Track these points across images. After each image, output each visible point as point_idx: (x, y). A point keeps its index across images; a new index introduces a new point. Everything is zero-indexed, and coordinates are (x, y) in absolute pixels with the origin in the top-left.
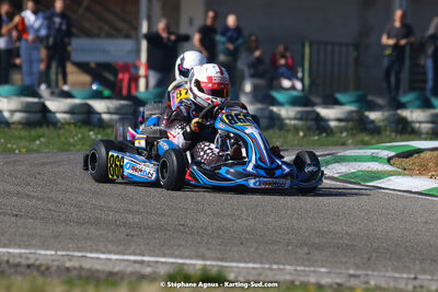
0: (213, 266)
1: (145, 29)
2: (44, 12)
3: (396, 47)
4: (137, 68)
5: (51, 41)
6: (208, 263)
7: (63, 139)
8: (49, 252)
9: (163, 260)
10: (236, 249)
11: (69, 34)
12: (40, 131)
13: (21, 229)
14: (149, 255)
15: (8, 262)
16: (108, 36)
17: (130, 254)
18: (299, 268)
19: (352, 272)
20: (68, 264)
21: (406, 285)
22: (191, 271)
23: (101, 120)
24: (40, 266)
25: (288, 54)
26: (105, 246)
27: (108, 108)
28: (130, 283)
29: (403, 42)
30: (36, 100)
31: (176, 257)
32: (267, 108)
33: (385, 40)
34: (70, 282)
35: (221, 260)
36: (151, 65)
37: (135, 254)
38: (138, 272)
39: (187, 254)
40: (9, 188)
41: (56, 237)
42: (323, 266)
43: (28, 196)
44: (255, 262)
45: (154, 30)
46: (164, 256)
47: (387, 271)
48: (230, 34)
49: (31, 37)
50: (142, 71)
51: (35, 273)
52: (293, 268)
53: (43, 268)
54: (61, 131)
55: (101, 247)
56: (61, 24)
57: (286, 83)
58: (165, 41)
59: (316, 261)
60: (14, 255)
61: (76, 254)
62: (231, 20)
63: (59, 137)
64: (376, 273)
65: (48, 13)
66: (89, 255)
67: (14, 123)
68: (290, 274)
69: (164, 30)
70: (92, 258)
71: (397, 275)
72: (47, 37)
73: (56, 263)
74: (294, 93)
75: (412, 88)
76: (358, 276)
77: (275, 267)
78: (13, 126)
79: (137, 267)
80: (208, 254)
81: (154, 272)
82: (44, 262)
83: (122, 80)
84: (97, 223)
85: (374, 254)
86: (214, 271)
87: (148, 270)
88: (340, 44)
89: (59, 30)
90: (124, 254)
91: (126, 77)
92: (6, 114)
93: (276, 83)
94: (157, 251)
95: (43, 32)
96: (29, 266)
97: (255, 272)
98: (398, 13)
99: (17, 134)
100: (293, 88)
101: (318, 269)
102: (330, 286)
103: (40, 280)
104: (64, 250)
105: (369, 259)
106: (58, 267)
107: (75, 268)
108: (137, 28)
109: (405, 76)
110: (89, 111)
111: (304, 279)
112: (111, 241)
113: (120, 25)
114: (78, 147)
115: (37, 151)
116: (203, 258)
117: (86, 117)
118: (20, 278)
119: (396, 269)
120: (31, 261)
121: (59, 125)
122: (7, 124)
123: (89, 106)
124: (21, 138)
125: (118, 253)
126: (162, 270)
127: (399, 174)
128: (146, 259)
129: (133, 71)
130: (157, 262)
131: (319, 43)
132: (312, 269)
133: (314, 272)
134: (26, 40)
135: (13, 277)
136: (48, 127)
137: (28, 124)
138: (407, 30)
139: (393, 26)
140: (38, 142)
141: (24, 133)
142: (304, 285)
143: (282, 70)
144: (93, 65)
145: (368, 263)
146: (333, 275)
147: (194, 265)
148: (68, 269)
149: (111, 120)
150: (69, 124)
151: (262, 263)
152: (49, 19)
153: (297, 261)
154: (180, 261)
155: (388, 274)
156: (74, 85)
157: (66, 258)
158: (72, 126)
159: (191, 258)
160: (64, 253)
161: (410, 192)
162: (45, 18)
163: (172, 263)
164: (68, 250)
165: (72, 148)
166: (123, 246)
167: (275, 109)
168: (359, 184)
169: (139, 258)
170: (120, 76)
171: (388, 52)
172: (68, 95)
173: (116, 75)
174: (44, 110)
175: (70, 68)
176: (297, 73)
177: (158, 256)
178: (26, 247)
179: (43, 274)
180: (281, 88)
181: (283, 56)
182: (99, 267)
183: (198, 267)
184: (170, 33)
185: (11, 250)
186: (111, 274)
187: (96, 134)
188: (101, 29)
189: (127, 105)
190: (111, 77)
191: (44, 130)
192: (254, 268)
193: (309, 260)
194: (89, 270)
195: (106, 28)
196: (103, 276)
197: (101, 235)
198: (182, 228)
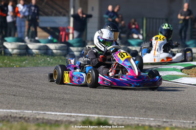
0: (103, 117)
1: (72, 12)
2: (27, 5)
3: (184, 20)
4: (68, 29)
5: (30, 17)
6: (100, 116)
7: (35, 61)
8: (29, 112)
9: (80, 115)
10: (112, 110)
11: (38, 14)
12: (25, 57)
13: (17, 101)
14: (74, 113)
15: (11, 116)
16: (56, 15)
17: (65, 112)
18: (141, 118)
19: (165, 120)
20: (38, 117)
21: (189, 126)
22: (93, 120)
23: (52, 53)
24: (25, 118)
25: (136, 23)
26: (54, 109)
27: (56, 47)
28: (65, 125)
29: (187, 17)
30: (23, 44)
31: (86, 114)
32: (126, 47)
33: (179, 17)
34: (38, 125)
35: (106, 115)
36: (75, 28)
37: (67, 112)
38: (69, 120)
39: (91, 112)
40: (11, 83)
41: (32, 105)
42: (152, 118)
43: (20, 86)
44: (121, 116)
45: (76, 13)
46: (81, 113)
47: (180, 120)
48: (110, 14)
49: (21, 16)
50: (71, 31)
51: (23, 121)
52: (138, 118)
53: (26, 119)
54: (35, 58)
55: (52, 109)
56: (34, 10)
57: (135, 36)
58: (81, 18)
59: (149, 115)
60: (13, 113)
61: (41, 112)
62: (110, 8)
63: (34, 60)
64: (175, 121)
65: (29, 5)
66: (47, 113)
67: (14, 54)
68: (137, 121)
69: (80, 13)
70: (48, 114)
71: (185, 121)
72: (28, 16)
73: (32, 116)
74: (139, 41)
75: (191, 38)
76: (168, 122)
77: (130, 118)
78: (13, 55)
79: (69, 118)
80: (100, 112)
81: (76, 120)
82: (27, 116)
83: (62, 35)
84: (51, 98)
85: (175, 112)
86: (103, 120)
87: (73, 119)
88: (160, 19)
89: (34, 13)
90: (63, 112)
91: (64, 33)
92: (10, 50)
93: (131, 36)
94: (77, 111)
95: (27, 14)
96: (20, 118)
97: (121, 120)
98: (186, 5)
99: (15, 59)
100: (138, 38)
101: (149, 119)
102: (155, 127)
103: (25, 124)
104: (36, 110)
105: (172, 114)
106: (33, 118)
107: (41, 119)
108: (68, 12)
109: (188, 33)
110: (47, 49)
111: (144, 123)
112: (57, 107)
113: (61, 10)
114: (42, 65)
115: (24, 67)
116: (98, 114)
117: (46, 51)
118: (16, 123)
119: (184, 119)
120: (21, 116)
121: (34, 55)
122: (11, 55)
123: (47, 47)
124: (17, 61)
125: (60, 112)
126: (80, 119)
127: (186, 76)
128: (73, 114)
129: (67, 31)
130: (77, 116)
131: (150, 18)
132: (147, 119)
133: (148, 120)
134: (19, 17)
135: (13, 123)
136: (29, 56)
137: (20, 55)
138: (189, 12)
139: (183, 10)
140: (24, 62)
141: (18, 59)
142: (143, 126)
143: (134, 30)
144: (49, 28)
145: (172, 116)
146: (156, 122)
147: (94, 117)
148: (38, 119)
149: (57, 53)
150: (38, 54)
151: (124, 116)
152: (29, 8)
153: (140, 116)
154: (88, 115)
155: (181, 121)
156: (40, 37)
157: (37, 114)
158: (40, 56)
159: (92, 114)
160: (36, 112)
161: (191, 84)
162: (27, 7)
163: (84, 116)
164: (38, 110)
165: (40, 65)
166: (62, 109)
167: (130, 48)
168: (168, 81)
169: (69, 114)
170: (61, 33)
171: (181, 22)
172: (38, 42)
173: (59, 33)
174: (27, 48)
175: (39, 30)
176: (140, 31)
177: (78, 113)
178: (19, 109)
179: (26, 121)
180: (133, 38)
181: (134, 24)
182: (51, 118)
183: (96, 118)
184: (83, 14)
185: (12, 111)
186: (57, 121)
187: (50, 59)
188: (52, 12)
189: (64, 46)
190: (57, 34)
191: (27, 57)
192: (120, 118)
193: (145, 114)
194: (47, 119)
195: (55, 12)
196: (53, 122)
197: (52, 104)
198: (89, 101)
